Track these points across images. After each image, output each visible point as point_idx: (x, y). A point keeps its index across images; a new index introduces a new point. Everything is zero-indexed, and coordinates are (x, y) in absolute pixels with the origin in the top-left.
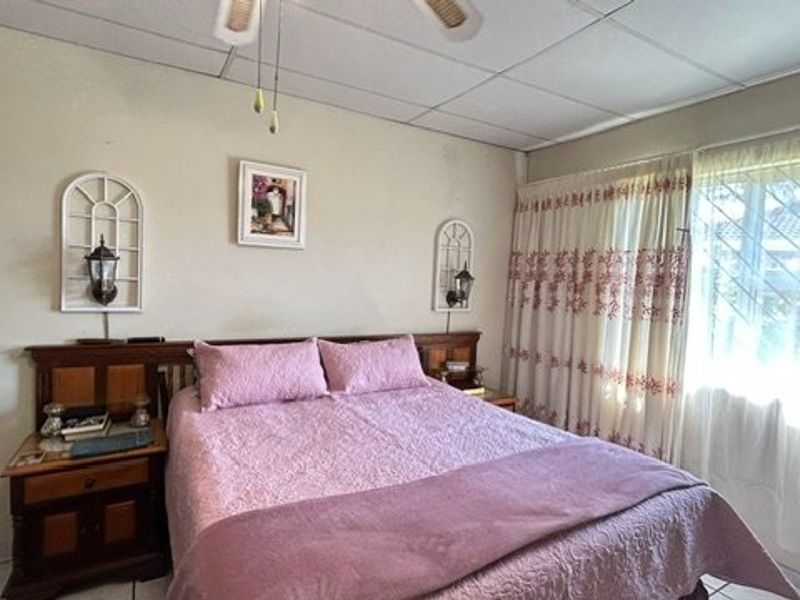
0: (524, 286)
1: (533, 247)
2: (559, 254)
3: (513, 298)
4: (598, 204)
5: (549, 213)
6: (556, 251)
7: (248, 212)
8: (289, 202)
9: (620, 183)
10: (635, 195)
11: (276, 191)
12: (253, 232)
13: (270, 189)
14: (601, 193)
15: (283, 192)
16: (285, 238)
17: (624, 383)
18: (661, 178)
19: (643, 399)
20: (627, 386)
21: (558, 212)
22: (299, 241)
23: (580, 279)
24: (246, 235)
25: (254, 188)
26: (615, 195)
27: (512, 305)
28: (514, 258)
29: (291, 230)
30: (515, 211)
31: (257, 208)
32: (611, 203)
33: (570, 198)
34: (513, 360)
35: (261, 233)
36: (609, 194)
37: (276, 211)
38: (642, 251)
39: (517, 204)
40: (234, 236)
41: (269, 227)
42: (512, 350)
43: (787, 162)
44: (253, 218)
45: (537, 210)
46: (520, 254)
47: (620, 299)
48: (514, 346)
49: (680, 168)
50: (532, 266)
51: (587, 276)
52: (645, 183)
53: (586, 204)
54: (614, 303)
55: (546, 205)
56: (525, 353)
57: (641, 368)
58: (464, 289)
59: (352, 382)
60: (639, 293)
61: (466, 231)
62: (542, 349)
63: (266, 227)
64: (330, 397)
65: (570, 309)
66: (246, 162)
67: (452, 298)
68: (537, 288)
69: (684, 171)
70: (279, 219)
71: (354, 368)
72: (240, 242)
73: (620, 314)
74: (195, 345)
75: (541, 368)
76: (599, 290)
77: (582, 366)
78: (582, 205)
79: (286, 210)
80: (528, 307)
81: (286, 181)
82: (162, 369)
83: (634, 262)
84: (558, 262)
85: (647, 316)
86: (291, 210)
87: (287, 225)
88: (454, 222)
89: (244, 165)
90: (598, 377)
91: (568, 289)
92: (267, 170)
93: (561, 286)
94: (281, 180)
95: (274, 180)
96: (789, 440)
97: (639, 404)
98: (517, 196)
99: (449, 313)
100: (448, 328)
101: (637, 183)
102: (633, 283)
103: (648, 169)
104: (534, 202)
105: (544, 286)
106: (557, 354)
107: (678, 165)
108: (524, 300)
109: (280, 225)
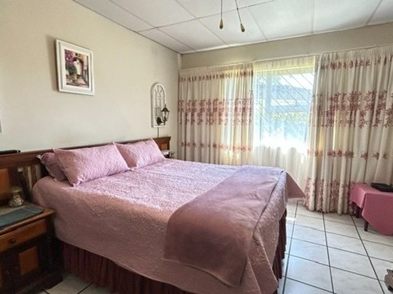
0: (186, 115)
1: (189, 98)
2: (201, 101)
3: (181, 120)
4: (218, 80)
5: (196, 83)
6: (200, 100)
7: (63, 72)
8: (85, 68)
9: (226, 72)
10: (233, 77)
11: (78, 61)
12: (67, 84)
13: (75, 60)
14: (219, 76)
15: (82, 62)
16: (84, 88)
17: (232, 149)
18: (242, 71)
19: (240, 154)
20: (234, 150)
21: (200, 82)
22: (92, 90)
23: (212, 111)
24: (64, 86)
25: (66, 58)
26: (225, 77)
27: (181, 123)
28: (180, 103)
29: (87, 84)
30: (179, 81)
31: (69, 70)
32: (223, 79)
33: (205, 76)
34: (183, 148)
35: (72, 85)
36: (222, 76)
37: (79, 72)
38: (237, 99)
39: (179, 78)
40: (56, 87)
41: (76, 82)
42: (182, 143)
43: (281, 69)
44: (67, 76)
45: (190, 81)
46: (183, 101)
47: (229, 118)
48: (183, 141)
49: (249, 68)
50: (189, 106)
51: (215, 110)
52: (236, 73)
53: (212, 79)
54: (227, 119)
55: (194, 79)
56: (189, 144)
57: (238, 143)
58: (166, 116)
59: (139, 162)
60: (236, 115)
61: (162, 89)
62: (196, 141)
63: (74, 81)
64: (131, 170)
65: (208, 123)
66: (60, 41)
67: (159, 121)
68: (192, 115)
69: (250, 69)
70: (81, 77)
71: (138, 156)
72: (60, 90)
73: (229, 123)
74: (54, 151)
75: (196, 149)
76: (220, 115)
77: (215, 146)
78: (211, 80)
79: (84, 72)
80: (189, 124)
81: (83, 56)
82: (20, 170)
83: (234, 104)
84: (201, 104)
85: (240, 123)
86: (87, 72)
87: (85, 81)
88: (157, 84)
89: (59, 43)
90: (221, 149)
91: (207, 115)
92: (73, 48)
93: (204, 114)
94: (80, 55)
95: (76, 54)
96: (284, 158)
97: (238, 156)
98: (179, 75)
99: (158, 128)
100: (158, 135)
101: (233, 73)
102: (234, 111)
103: (237, 67)
104: (188, 77)
105: (196, 114)
106: (203, 142)
107: (248, 67)
108: (186, 120)
109: (81, 81)
